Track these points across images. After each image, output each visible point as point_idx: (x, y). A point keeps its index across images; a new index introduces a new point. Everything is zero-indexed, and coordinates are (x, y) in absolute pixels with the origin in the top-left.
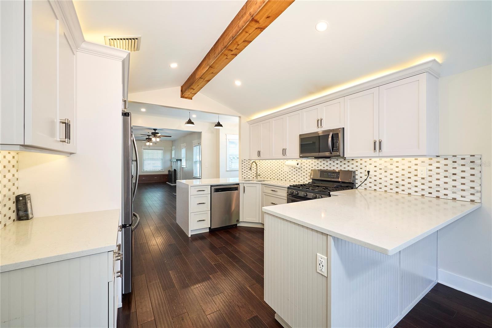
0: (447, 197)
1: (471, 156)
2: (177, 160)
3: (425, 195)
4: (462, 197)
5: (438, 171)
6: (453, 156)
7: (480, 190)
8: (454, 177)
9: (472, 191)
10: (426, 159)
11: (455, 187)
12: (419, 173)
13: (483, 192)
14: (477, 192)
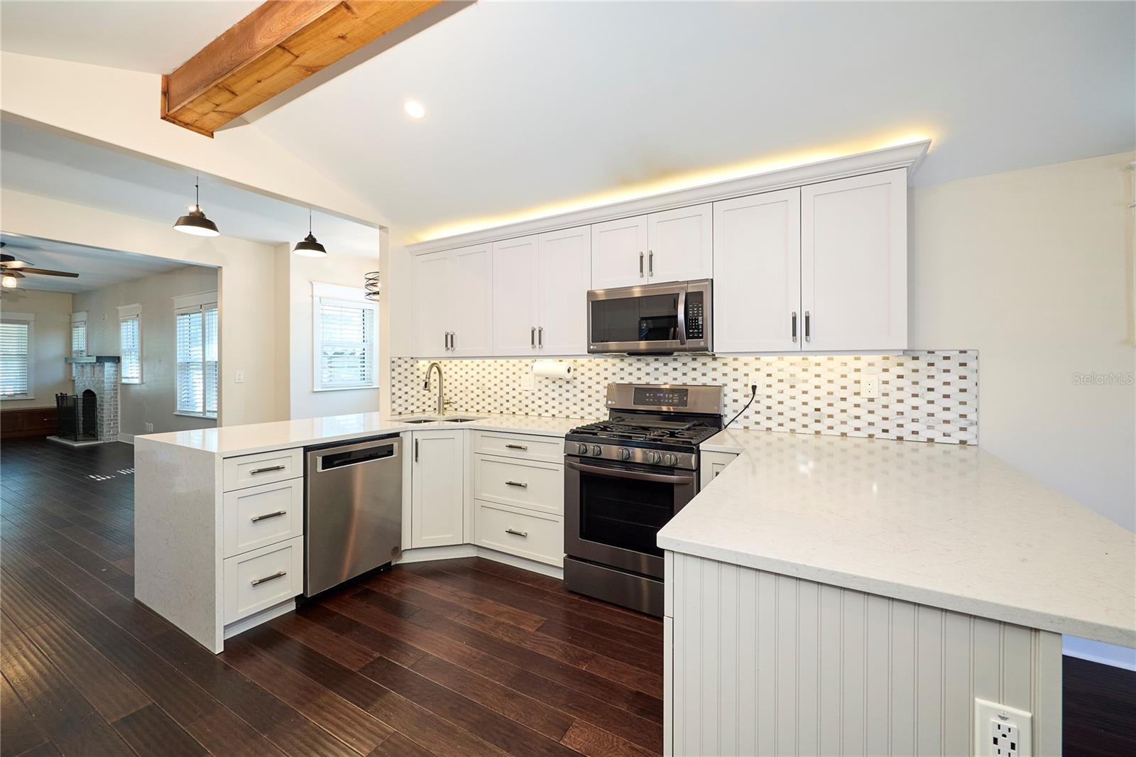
0: (917, 438)
1: (961, 352)
2: (101, 360)
3: (876, 436)
4: (944, 435)
5: (900, 383)
6: (929, 352)
7: (976, 420)
8: (931, 396)
9: (963, 423)
10: (876, 358)
11: (933, 415)
12: (863, 388)
13: (981, 423)
14: (971, 424)
